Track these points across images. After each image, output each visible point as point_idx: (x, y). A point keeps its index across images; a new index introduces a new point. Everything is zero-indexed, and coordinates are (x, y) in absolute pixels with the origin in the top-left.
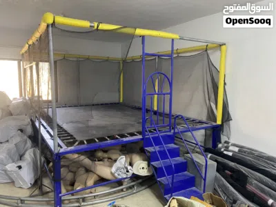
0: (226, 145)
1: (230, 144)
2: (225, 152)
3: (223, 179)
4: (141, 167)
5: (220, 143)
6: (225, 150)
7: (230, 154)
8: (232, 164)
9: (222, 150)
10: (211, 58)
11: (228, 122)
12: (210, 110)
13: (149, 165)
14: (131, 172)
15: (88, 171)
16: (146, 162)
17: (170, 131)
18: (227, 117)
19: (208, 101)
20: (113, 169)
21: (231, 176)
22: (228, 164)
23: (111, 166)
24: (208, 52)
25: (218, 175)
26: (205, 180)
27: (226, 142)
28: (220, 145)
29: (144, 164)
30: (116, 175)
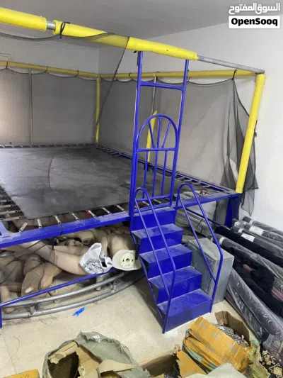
0: (245, 223)
1: (251, 222)
2: (244, 236)
3: (240, 279)
4: (125, 259)
5: (238, 219)
6: (243, 232)
7: (251, 239)
8: (254, 256)
9: (240, 231)
10: (240, 91)
11: (251, 191)
12: (227, 170)
13: (137, 257)
14: (109, 267)
15: (44, 261)
16: (133, 251)
17: (170, 205)
18: (251, 184)
19: (226, 158)
20: (83, 261)
21: (252, 273)
22: (248, 256)
23: (79, 255)
24: (235, 80)
25: (234, 272)
26: (216, 282)
27: (246, 219)
28: (237, 224)
29: (130, 254)
30: (87, 269)
